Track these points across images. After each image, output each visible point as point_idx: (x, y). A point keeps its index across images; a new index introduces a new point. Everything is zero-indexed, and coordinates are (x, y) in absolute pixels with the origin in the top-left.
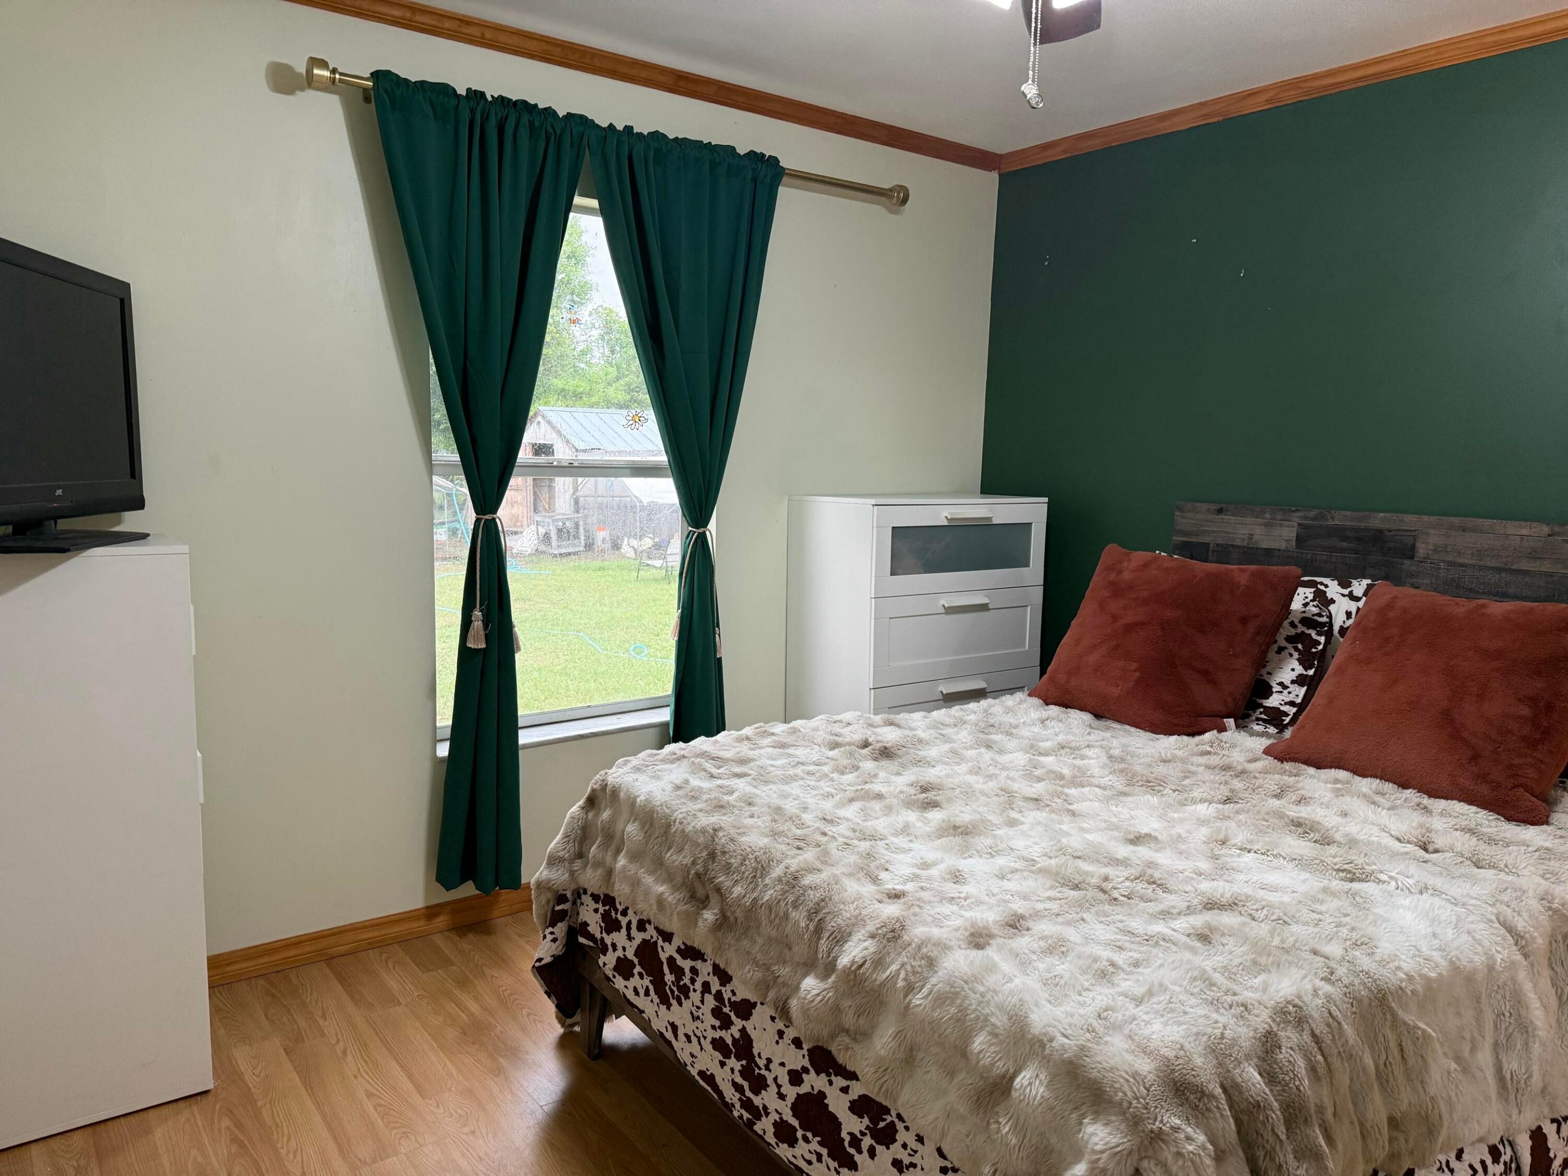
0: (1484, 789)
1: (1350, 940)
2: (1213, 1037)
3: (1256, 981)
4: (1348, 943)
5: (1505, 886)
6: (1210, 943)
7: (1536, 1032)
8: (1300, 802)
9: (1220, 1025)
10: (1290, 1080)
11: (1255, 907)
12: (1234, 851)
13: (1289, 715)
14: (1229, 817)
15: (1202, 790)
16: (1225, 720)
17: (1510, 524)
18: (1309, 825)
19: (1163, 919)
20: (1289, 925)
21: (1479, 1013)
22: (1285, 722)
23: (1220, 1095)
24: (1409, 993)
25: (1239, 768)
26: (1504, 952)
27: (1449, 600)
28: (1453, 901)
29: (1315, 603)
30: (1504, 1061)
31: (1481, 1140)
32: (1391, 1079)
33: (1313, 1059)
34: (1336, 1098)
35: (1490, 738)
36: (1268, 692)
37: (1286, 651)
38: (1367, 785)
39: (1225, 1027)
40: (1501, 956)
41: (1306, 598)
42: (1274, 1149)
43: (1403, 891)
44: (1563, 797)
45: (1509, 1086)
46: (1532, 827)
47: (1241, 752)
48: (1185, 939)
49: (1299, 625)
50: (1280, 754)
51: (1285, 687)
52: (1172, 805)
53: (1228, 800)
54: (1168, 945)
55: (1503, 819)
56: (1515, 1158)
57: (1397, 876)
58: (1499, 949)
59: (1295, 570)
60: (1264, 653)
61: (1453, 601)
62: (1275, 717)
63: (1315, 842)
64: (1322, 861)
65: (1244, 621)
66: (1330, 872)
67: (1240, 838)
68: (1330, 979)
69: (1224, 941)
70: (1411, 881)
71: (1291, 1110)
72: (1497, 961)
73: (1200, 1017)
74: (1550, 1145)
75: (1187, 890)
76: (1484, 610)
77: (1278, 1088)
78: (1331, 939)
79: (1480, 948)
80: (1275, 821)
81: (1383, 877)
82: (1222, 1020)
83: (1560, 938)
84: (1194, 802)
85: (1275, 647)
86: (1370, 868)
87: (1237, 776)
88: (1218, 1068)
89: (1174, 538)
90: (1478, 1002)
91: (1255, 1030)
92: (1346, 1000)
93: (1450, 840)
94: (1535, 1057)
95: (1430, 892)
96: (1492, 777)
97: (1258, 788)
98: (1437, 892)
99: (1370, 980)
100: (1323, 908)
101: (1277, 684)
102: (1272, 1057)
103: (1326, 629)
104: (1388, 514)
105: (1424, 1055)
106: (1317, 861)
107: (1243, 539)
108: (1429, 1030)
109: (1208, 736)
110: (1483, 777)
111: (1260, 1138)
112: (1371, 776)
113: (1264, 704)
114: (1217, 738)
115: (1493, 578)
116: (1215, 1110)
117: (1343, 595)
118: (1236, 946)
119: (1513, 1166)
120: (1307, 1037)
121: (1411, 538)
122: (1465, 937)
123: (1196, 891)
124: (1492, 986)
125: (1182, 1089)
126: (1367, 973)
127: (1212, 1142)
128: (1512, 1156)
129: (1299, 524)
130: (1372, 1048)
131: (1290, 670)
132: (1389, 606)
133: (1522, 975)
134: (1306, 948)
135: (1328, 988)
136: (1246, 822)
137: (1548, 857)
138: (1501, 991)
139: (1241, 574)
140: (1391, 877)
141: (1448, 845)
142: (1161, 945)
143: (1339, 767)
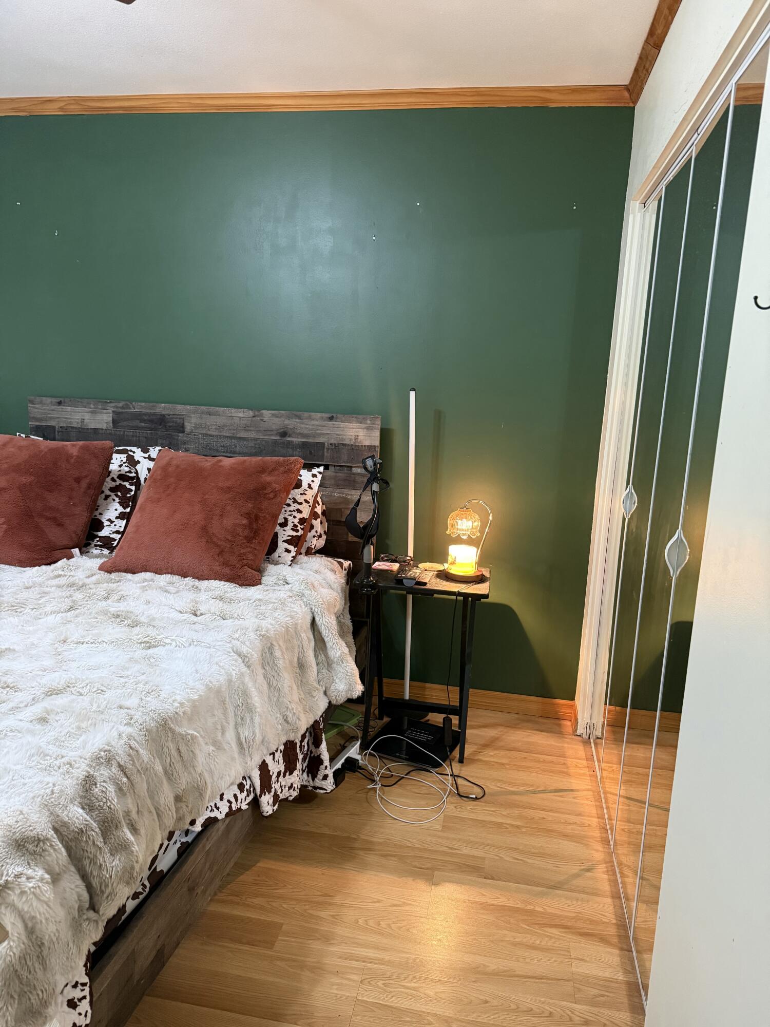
0: (227, 571)
1: (144, 691)
2: (45, 795)
3: (78, 742)
4: (143, 693)
5: (237, 628)
6: (47, 722)
7: (256, 710)
8: (120, 600)
9: (51, 785)
10: (103, 805)
11: (81, 686)
12: (73, 646)
13: (116, 540)
14: (71, 621)
15: (52, 605)
16: (72, 550)
17: (233, 410)
18: (124, 615)
19: (13, 714)
20: (105, 692)
21: (225, 710)
22: (114, 545)
23: (52, 836)
24: (182, 714)
25: (81, 583)
26: (236, 668)
27: (202, 459)
28: (208, 646)
29: (126, 464)
30: (241, 733)
31: (232, 784)
32: (175, 774)
33: (120, 783)
34: (138, 801)
35: (228, 540)
36: (100, 526)
37: (111, 498)
38: (163, 580)
39: (54, 785)
40: (235, 672)
41: (122, 461)
42: (95, 856)
43: (179, 647)
44: (267, 567)
45: (245, 746)
46: (253, 588)
47: (83, 571)
48: (29, 725)
49: (117, 480)
50: (108, 569)
51: (112, 522)
52: (28, 621)
53: (71, 608)
54: (14, 734)
55: (238, 586)
56: (252, 785)
57: (176, 638)
58: (234, 668)
59: (109, 443)
60: (95, 501)
61: (204, 458)
62: (107, 543)
63: (128, 626)
64: (131, 639)
65: (78, 480)
66: (136, 645)
67: (75, 637)
68: (130, 723)
69: (57, 718)
70: (184, 639)
71: (106, 824)
72: (233, 675)
73: (36, 783)
74: (270, 769)
75: (33, 686)
76: (221, 464)
77: (96, 813)
78: (131, 695)
79: (223, 671)
80: (102, 617)
81: (167, 641)
82: (50, 779)
83: (267, 650)
84: (46, 614)
85: (103, 496)
86: (160, 637)
87: (78, 590)
88: (50, 817)
89: (30, 423)
90: (224, 704)
91: (77, 779)
92: (141, 733)
93: (209, 607)
94: (257, 725)
95: (195, 643)
96: (230, 563)
97: (92, 595)
98: (199, 643)
99: (156, 715)
100: (129, 673)
101: (107, 520)
102: (91, 793)
103: (136, 481)
104: (166, 405)
105: (193, 750)
106: (128, 640)
107: (78, 423)
108: (195, 733)
109: (60, 563)
110: (226, 564)
111: (85, 852)
112: (166, 573)
113: (99, 535)
114: (67, 564)
115: (227, 443)
116: (50, 848)
117: (145, 458)
118: (66, 720)
119: (252, 789)
120: (115, 769)
121: (181, 420)
122: (215, 667)
123: (40, 684)
124: (232, 691)
125: (22, 843)
126: (154, 711)
127: (48, 872)
128: (250, 784)
129: (113, 412)
130: (160, 758)
131: (113, 510)
132: (169, 464)
133: (247, 679)
134: (115, 706)
135: (129, 730)
136: (82, 622)
137: (260, 604)
138: (237, 692)
139: (73, 447)
140: (172, 640)
141: (207, 610)
142: (9, 736)
143: (146, 571)
